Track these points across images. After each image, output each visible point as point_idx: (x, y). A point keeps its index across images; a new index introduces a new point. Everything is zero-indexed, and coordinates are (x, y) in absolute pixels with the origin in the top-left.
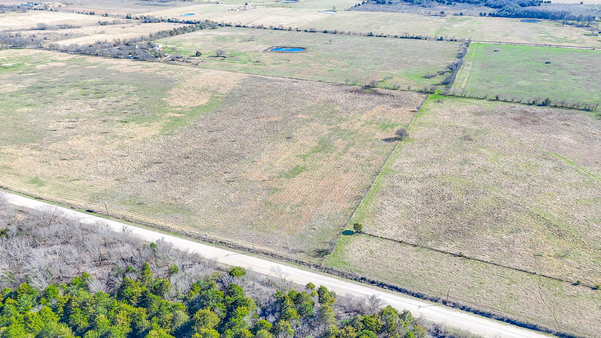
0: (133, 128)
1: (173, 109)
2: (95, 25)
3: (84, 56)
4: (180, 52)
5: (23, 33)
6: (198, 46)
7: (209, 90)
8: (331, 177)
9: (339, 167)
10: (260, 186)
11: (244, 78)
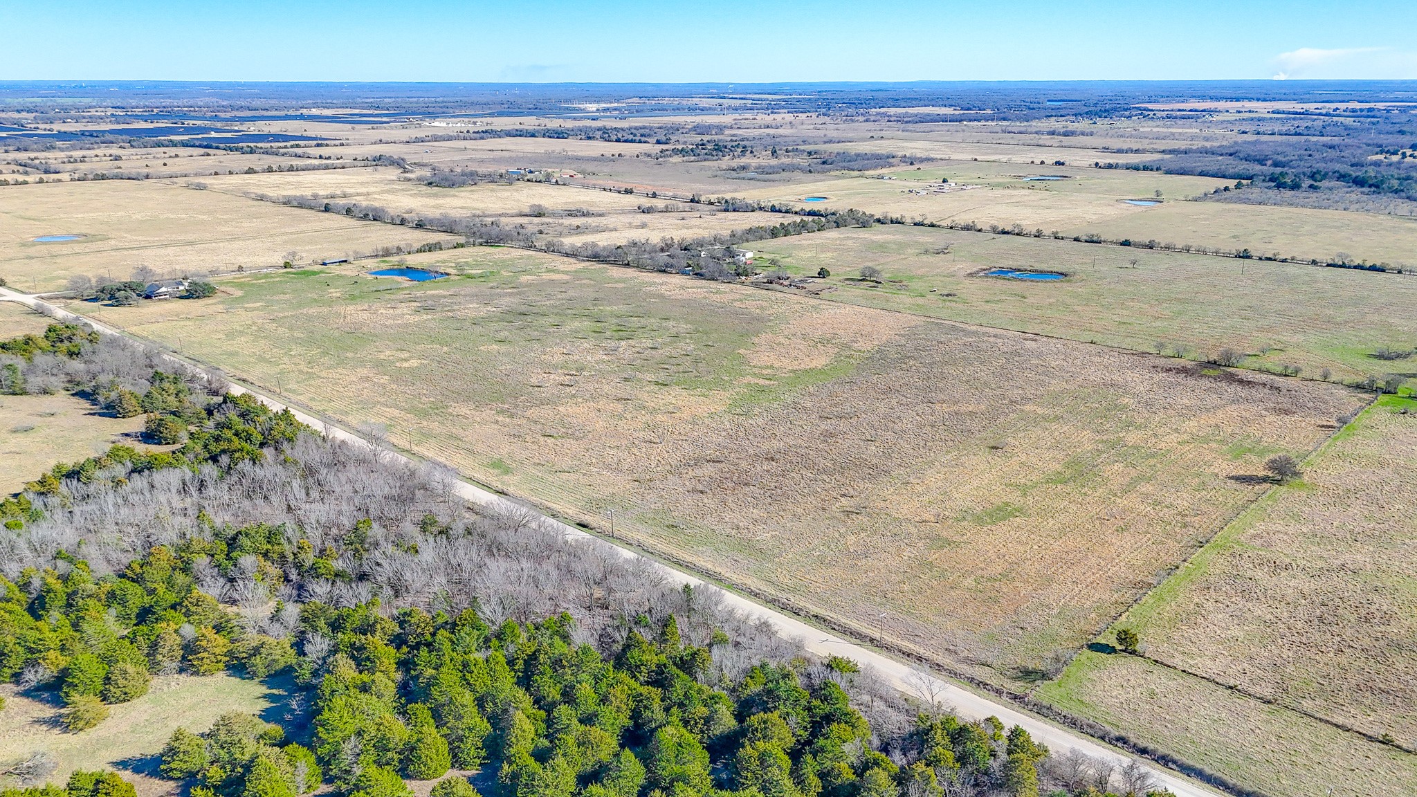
0: (674, 396)
1: (757, 371)
2: (630, 212)
3: (604, 266)
4: (787, 267)
5: (503, 220)
6: (825, 259)
7: (834, 341)
8: (1082, 536)
9: (1107, 518)
10: (914, 531)
11: (913, 324)
